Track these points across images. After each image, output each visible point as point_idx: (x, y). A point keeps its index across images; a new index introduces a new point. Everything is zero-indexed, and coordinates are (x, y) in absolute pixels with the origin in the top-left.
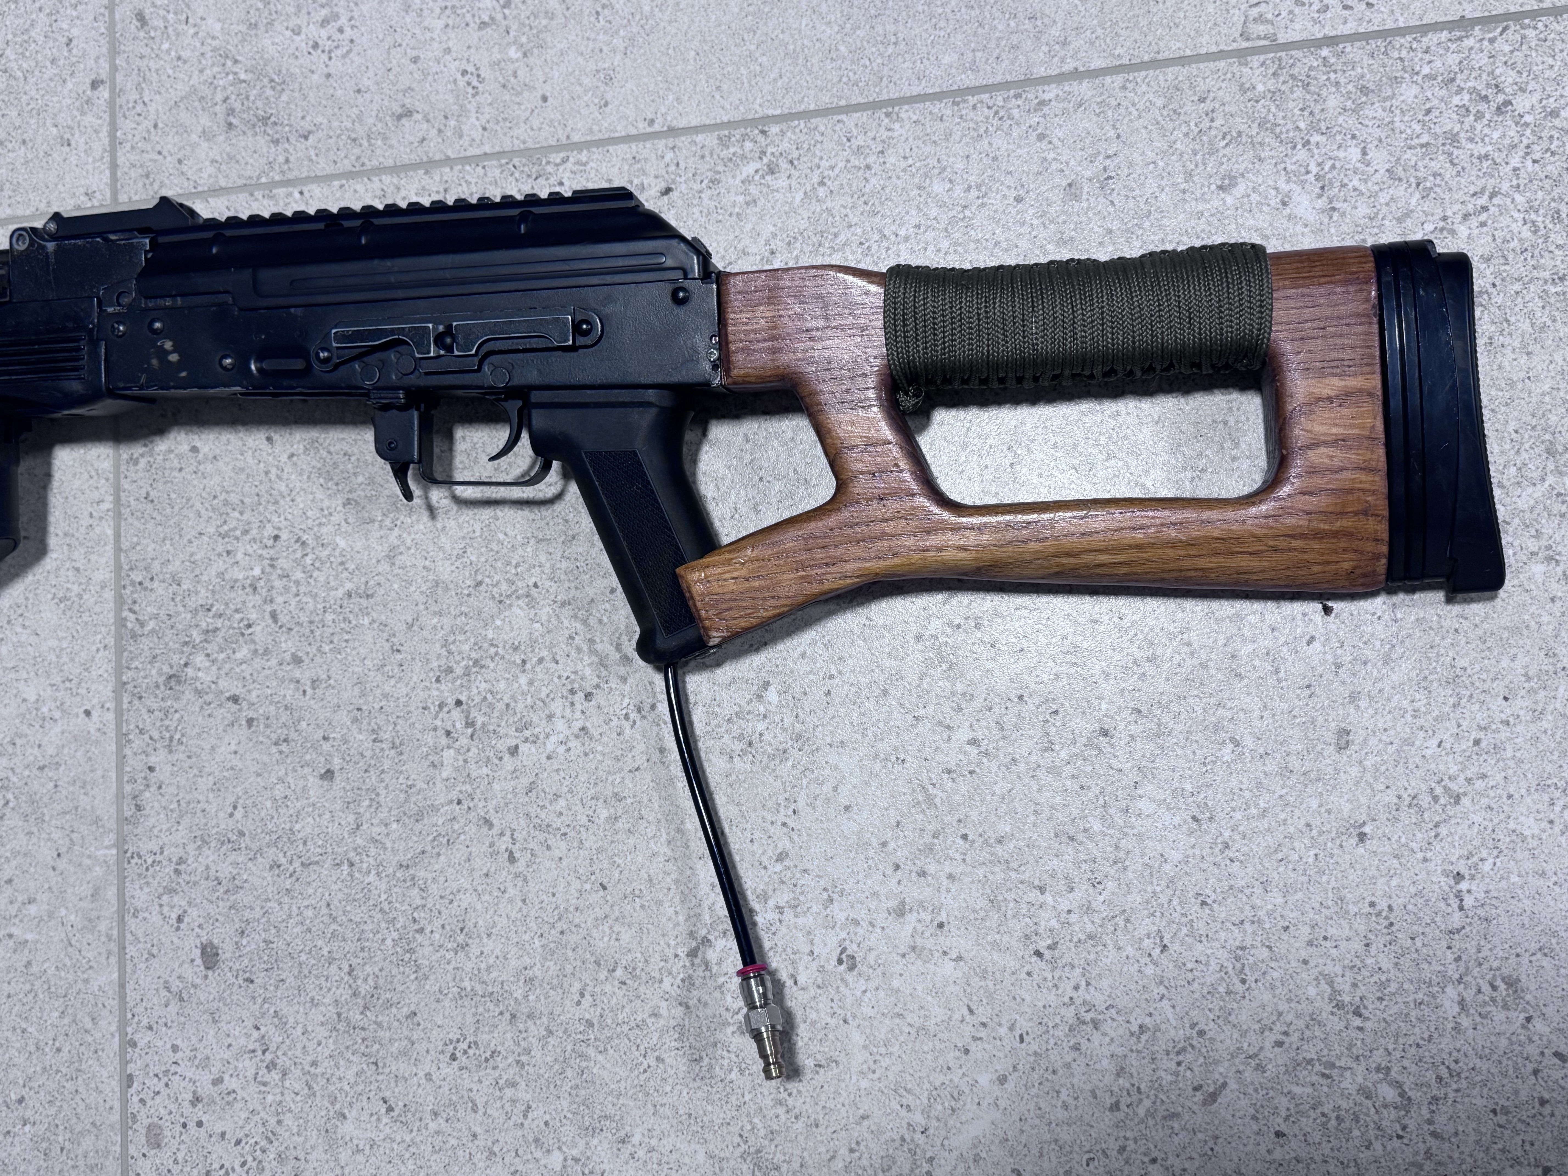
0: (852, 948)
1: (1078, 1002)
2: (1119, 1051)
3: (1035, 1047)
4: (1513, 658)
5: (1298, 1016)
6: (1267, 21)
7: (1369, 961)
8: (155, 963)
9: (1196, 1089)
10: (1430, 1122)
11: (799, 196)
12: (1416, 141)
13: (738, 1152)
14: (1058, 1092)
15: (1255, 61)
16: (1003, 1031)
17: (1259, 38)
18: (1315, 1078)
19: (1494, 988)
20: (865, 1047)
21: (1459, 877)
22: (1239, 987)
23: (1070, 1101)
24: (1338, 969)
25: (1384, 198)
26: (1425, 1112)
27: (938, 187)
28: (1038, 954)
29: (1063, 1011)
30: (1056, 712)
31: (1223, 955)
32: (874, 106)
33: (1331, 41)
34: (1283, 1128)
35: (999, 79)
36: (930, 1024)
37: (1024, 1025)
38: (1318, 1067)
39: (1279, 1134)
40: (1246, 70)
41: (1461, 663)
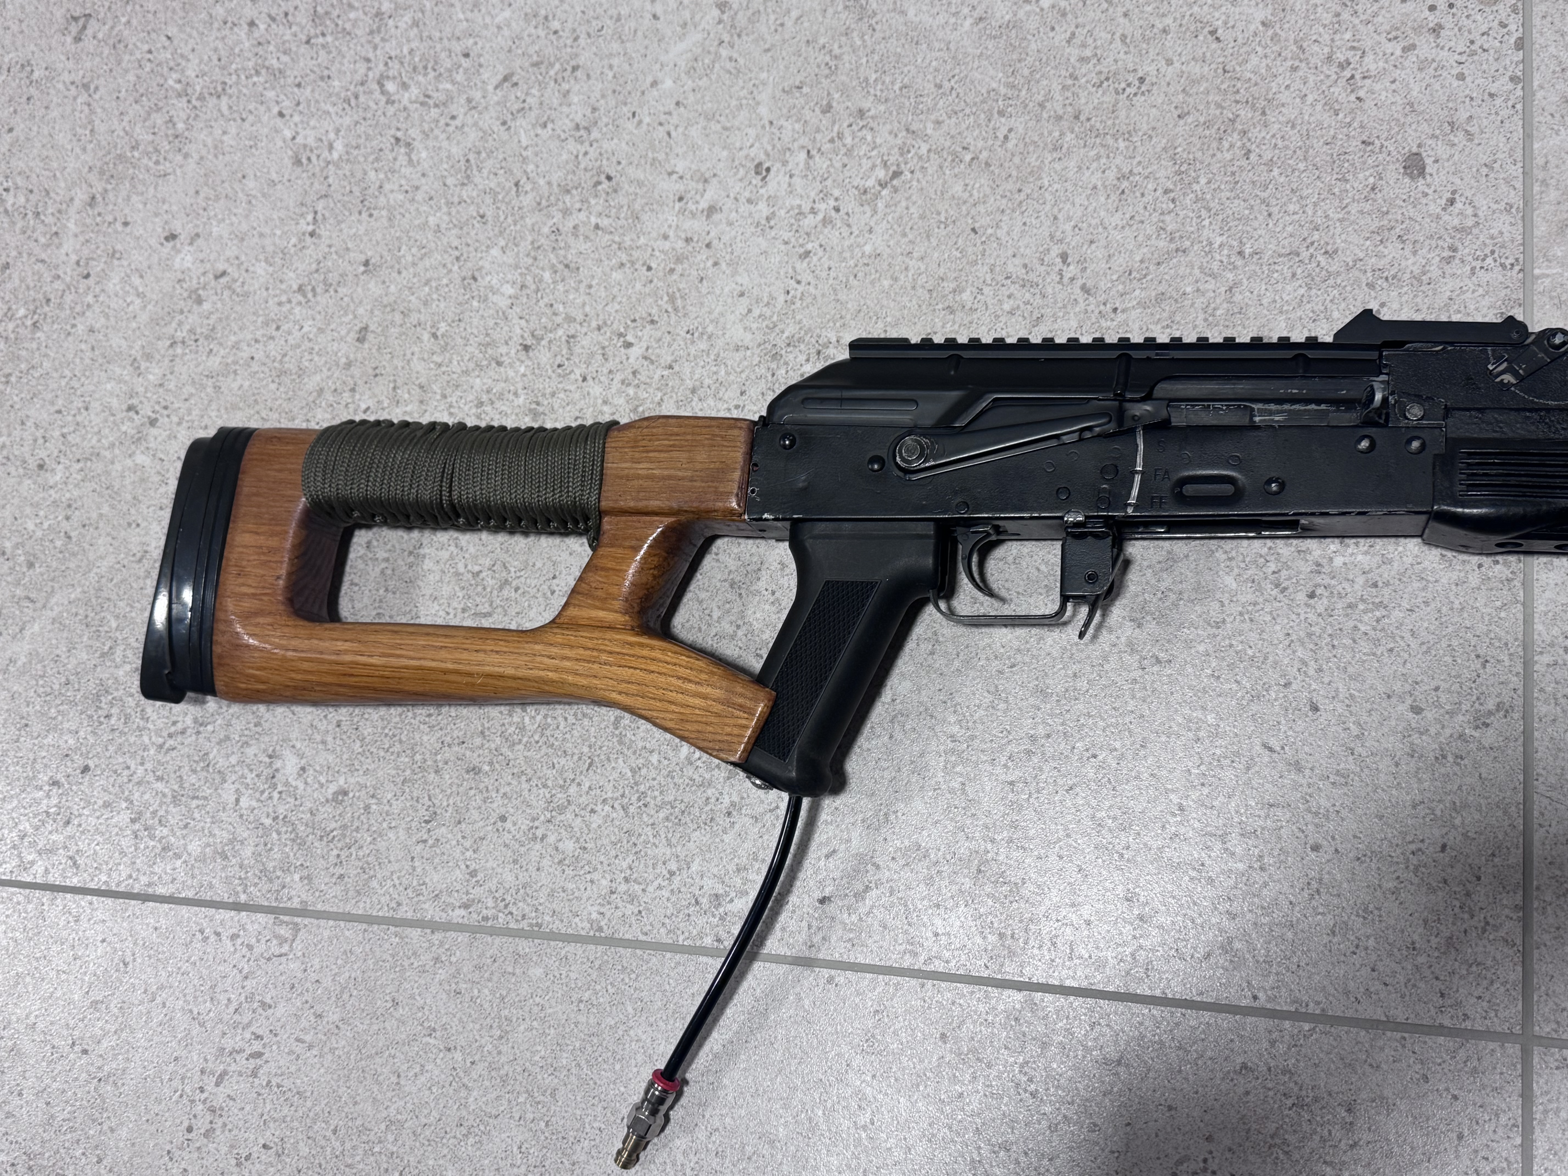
0: (756, 180)
1: (587, 144)
2: (565, 109)
3: (625, 109)
4: (241, 386)
5: (436, 138)
6: (276, 937)
7: (382, 176)
8: (1484, 159)
9: (516, 84)
10: (369, 69)
11: (695, 867)
12: (200, 802)
13: (879, 17)
14: (614, 77)
15: (295, 904)
16: (647, 120)
17: (287, 924)
18: (435, 95)
19: (309, 159)
20: (758, 103)
21: (312, 234)
22: (472, 157)
23: (606, 71)
24: (403, 170)
25: (233, 760)
26: (371, 74)
27: (569, 846)
28: (609, 178)
29: (599, 136)
30: (559, 366)
31: (477, 180)
32: (612, 941)
33: (237, 907)
34: (463, 60)
35: (498, 940)
36: (702, 122)
37: (630, 125)
38: (431, 102)
39: (466, 55)
40: (304, 897)
41: (273, 386)
